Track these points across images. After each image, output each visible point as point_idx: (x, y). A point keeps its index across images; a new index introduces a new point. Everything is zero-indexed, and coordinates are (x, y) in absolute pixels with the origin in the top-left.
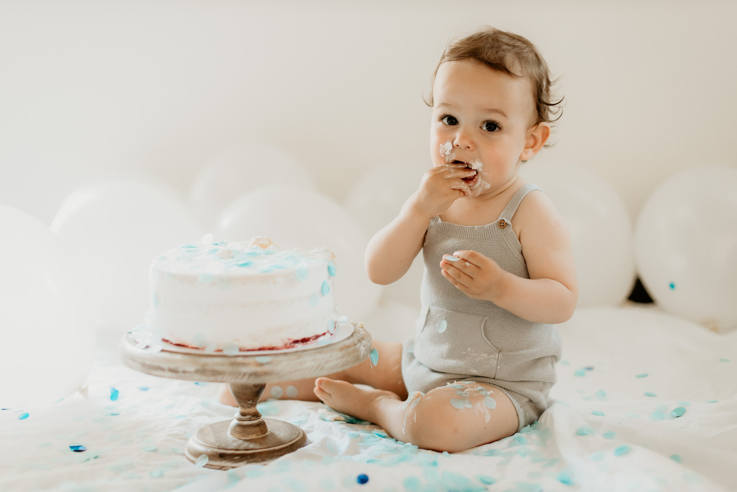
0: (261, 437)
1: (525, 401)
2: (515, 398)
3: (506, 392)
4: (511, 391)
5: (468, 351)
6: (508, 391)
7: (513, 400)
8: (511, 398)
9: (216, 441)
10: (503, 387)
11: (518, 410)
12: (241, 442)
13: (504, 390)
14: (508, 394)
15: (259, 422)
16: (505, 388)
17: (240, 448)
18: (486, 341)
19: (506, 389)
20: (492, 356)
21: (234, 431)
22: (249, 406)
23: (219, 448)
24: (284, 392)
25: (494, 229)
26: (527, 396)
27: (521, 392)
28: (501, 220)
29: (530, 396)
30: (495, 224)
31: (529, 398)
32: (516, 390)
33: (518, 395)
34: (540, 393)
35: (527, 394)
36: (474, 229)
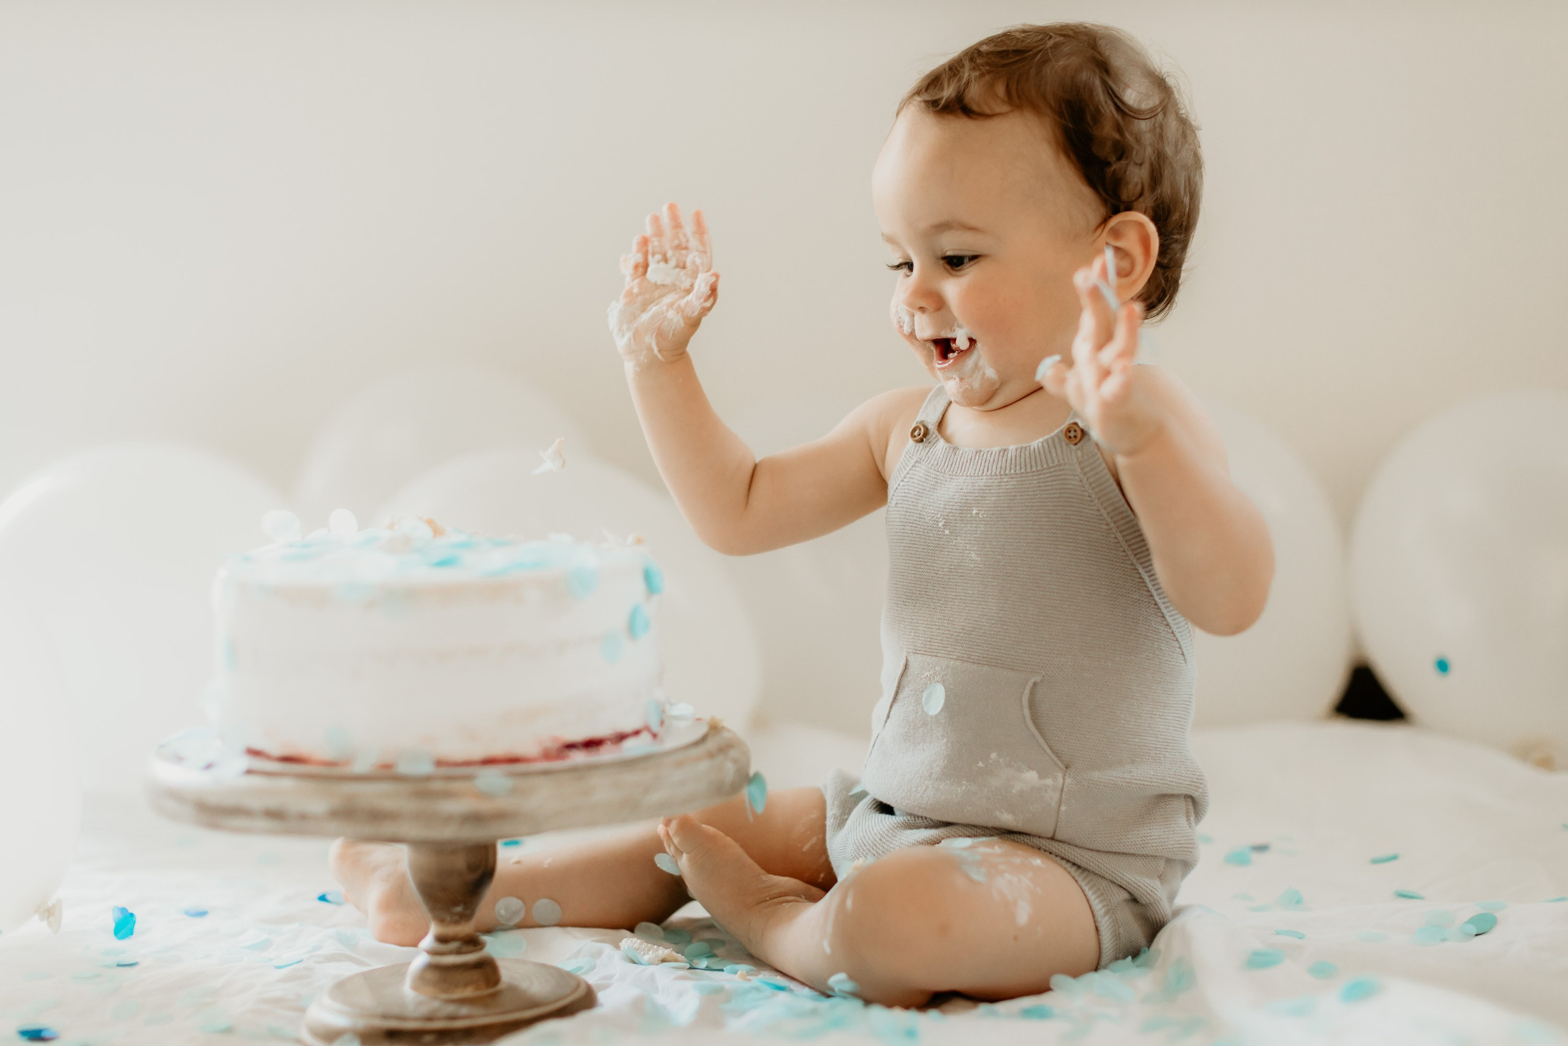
0: (487, 994)
2: (1094, 888)
3: (1075, 872)
5: (990, 761)
6: (1080, 871)
8: (1086, 888)
9: (376, 1000)
10: (1070, 860)
11: (1099, 919)
12: (436, 1004)
13: (1071, 867)
14: (1079, 880)
15: (479, 958)
16: (1074, 864)
17: (437, 1017)
18: (1033, 735)
19: (1077, 865)
20: (1049, 781)
21: (421, 980)
22: (456, 918)
23: (385, 1017)
24: (528, 912)
25: (1055, 448)
26: (1124, 886)
27: (1112, 876)
28: (1070, 424)
29: (1132, 888)
30: (1057, 435)
31: (1130, 893)
32: (1101, 868)
33: (1104, 883)
34: (1159, 883)
35: (1126, 881)
36: (1006, 453)
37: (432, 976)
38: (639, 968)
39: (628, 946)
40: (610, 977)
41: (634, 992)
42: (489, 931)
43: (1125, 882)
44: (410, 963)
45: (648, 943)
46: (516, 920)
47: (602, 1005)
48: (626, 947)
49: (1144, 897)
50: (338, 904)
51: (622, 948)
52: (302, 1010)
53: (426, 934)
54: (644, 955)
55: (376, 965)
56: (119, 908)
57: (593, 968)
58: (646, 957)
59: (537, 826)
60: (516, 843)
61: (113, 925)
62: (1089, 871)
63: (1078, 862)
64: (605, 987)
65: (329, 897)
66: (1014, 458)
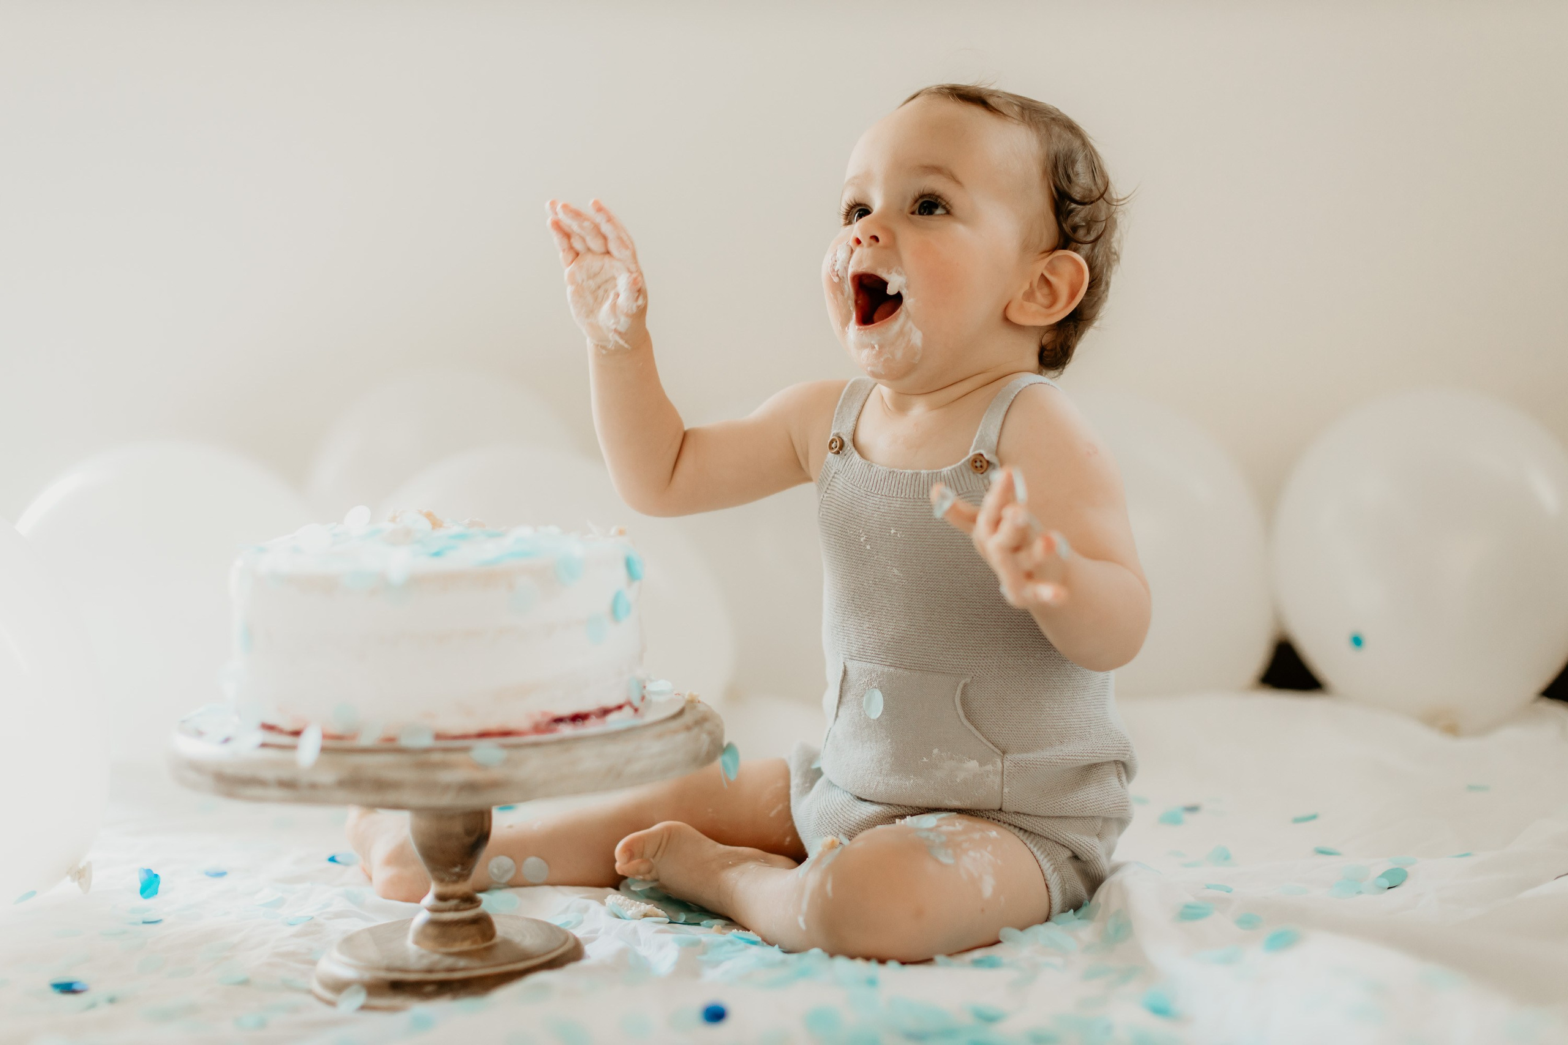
0: (483, 948)
1: (1063, 856)
2: (1042, 849)
3: (1023, 836)
5: (934, 756)
6: (1027, 834)
7: (1038, 854)
8: (1035, 850)
9: (383, 955)
11: (1048, 877)
12: (437, 956)
13: (1019, 832)
15: (475, 914)
16: (1021, 829)
17: (436, 969)
18: (968, 730)
19: (1023, 829)
20: (989, 765)
21: (422, 935)
22: (454, 878)
23: (389, 969)
24: (518, 870)
25: (963, 476)
26: (1067, 845)
27: (1056, 837)
28: (975, 455)
29: (1074, 847)
30: (964, 464)
31: (1072, 851)
32: (1045, 831)
33: (1050, 844)
34: (1098, 842)
35: (1069, 841)
36: (918, 477)
37: (432, 931)
38: (623, 922)
39: (613, 902)
40: (596, 931)
41: (620, 944)
42: (483, 890)
43: (1067, 842)
44: (412, 919)
45: (631, 899)
46: (507, 878)
47: (589, 957)
48: (611, 903)
49: (1085, 855)
50: (347, 865)
51: (607, 904)
52: (314, 963)
53: (427, 892)
54: (628, 910)
55: (381, 920)
56: (144, 869)
57: (580, 923)
58: (629, 913)
59: (528, 792)
60: (510, 808)
61: (139, 886)
62: (1034, 834)
63: (1024, 826)
64: (592, 940)
65: (338, 859)
66: (926, 483)
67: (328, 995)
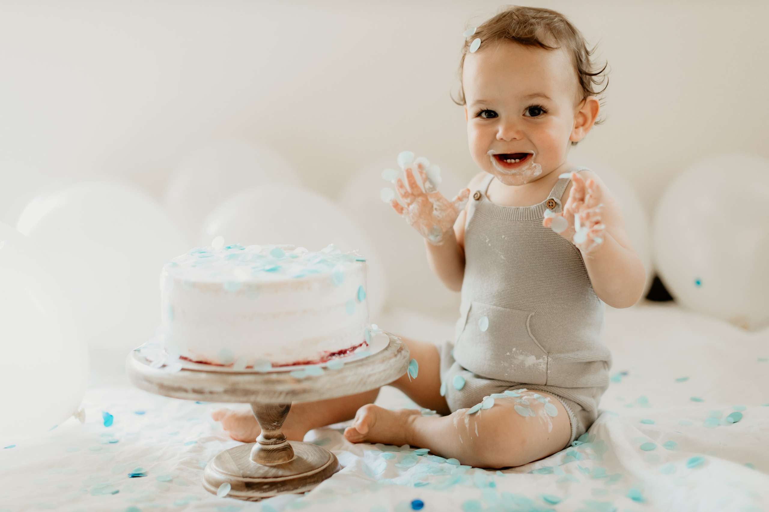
0: (289, 462)
2: (568, 406)
4: (564, 398)
5: (513, 352)
7: (567, 408)
8: (565, 405)
9: (239, 468)
10: (556, 393)
11: (571, 420)
12: (267, 468)
13: (557, 397)
14: (562, 402)
15: (285, 445)
16: (558, 395)
17: (268, 476)
18: (532, 339)
20: (541, 360)
21: (257, 456)
22: (274, 427)
23: (243, 476)
25: (542, 210)
26: (580, 403)
27: (574, 399)
28: (550, 199)
29: (583, 404)
30: (543, 204)
31: (582, 406)
35: (580, 401)
36: (518, 210)
37: (262, 454)
44: (251, 450)
53: (259, 435)
66: (522, 213)
67: (213, 489)
